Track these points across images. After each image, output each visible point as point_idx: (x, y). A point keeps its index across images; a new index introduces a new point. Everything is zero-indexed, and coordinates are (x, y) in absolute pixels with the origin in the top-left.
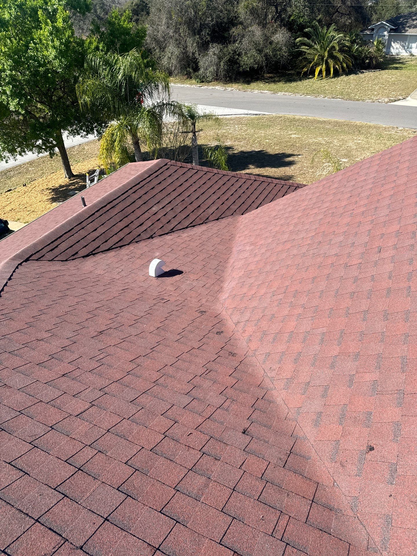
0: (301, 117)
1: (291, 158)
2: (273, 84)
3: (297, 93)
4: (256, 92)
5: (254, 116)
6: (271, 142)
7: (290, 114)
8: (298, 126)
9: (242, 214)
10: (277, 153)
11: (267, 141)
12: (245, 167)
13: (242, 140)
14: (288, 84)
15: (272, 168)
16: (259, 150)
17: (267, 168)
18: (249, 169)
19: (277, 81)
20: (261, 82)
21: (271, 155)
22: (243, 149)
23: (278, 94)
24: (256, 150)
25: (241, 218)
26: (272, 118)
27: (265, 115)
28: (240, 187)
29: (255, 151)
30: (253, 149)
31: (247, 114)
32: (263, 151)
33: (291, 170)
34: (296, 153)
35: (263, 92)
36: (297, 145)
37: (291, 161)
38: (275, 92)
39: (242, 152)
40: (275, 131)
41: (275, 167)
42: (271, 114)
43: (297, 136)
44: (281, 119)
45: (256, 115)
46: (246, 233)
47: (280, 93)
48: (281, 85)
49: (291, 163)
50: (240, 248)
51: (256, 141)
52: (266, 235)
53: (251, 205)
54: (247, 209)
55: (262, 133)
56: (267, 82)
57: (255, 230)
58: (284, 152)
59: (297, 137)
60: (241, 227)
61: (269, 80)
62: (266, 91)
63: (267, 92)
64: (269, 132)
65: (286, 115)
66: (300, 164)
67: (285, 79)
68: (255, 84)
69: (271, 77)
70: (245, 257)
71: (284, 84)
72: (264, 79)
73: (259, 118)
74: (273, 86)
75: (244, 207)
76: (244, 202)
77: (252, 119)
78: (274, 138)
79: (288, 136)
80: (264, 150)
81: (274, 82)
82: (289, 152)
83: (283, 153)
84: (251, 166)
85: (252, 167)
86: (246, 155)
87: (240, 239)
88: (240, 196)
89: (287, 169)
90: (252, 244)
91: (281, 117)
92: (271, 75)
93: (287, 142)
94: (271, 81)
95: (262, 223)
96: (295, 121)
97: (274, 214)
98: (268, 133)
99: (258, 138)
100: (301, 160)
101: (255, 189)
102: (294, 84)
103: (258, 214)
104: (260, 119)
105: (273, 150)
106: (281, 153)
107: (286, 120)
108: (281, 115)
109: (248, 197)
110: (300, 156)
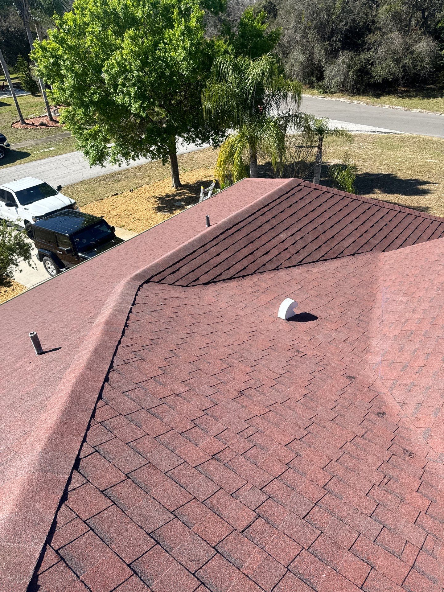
0: (440, 139)
1: (426, 186)
2: (408, 99)
3: (436, 111)
4: (387, 107)
5: (383, 134)
6: (402, 165)
7: (427, 135)
8: (435, 149)
9: (384, 251)
10: (409, 178)
11: (397, 163)
12: (369, 191)
13: (367, 160)
14: (426, 101)
15: (402, 195)
16: (387, 173)
17: (396, 195)
18: (374, 193)
19: (412, 96)
20: (393, 96)
21: (400, 180)
22: (368, 170)
23: (414, 111)
24: (384, 173)
25: (383, 256)
26: (405, 138)
27: (396, 134)
28: (382, 218)
29: (382, 174)
30: (380, 171)
31: (375, 132)
32: (392, 174)
33: (425, 200)
34: (432, 180)
35: (396, 107)
36: (434, 171)
37: (425, 190)
38: (409, 108)
39: (367, 174)
40: (407, 153)
41: (406, 195)
42: (403, 133)
43: (434, 161)
44: (414, 140)
45: (385, 133)
46: (394, 276)
47: (416, 110)
48: (417, 100)
49: (425, 192)
50: (388, 296)
51: (384, 163)
52: (426, 285)
53: (394, 241)
54: (389, 246)
55: (391, 154)
56: (400, 97)
57: (407, 275)
58: (417, 178)
59: (433, 163)
60: (386, 267)
61: (403, 94)
62: (398, 107)
63: (400, 107)
64: (400, 153)
65: (421, 136)
66: (436, 194)
67: (422, 94)
68: (386, 98)
69: (406, 92)
70: (399, 309)
71: (419, 100)
72: (397, 93)
73: (388, 137)
74: (407, 101)
76: (386, 237)
77: (380, 138)
78: (406, 161)
79: (423, 160)
81: (410, 97)
82: (424, 178)
83: (415, 180)
85: (378, 191)
86: (373, 178)
87: (386, 284)
88: (382, 229)
89: (420, 198)
90: (406, 294)
91: (416, 138)
92: (406, 89)
93: (421, 167)
94: (406, 96)
95: (417, 268)
96: (432, 143)
97: (433, 258)
98: (398, 155)
99: (386, 159)
100: (437, 190)
101: (400, 223)
102: (433, 101)
103: (407, 254)
104: (390, 138)
105: (405, 174)
106: (413, 179)
107: (422, 141)
108: (415, 136)
109: (391, 231)
110: (436, 185)
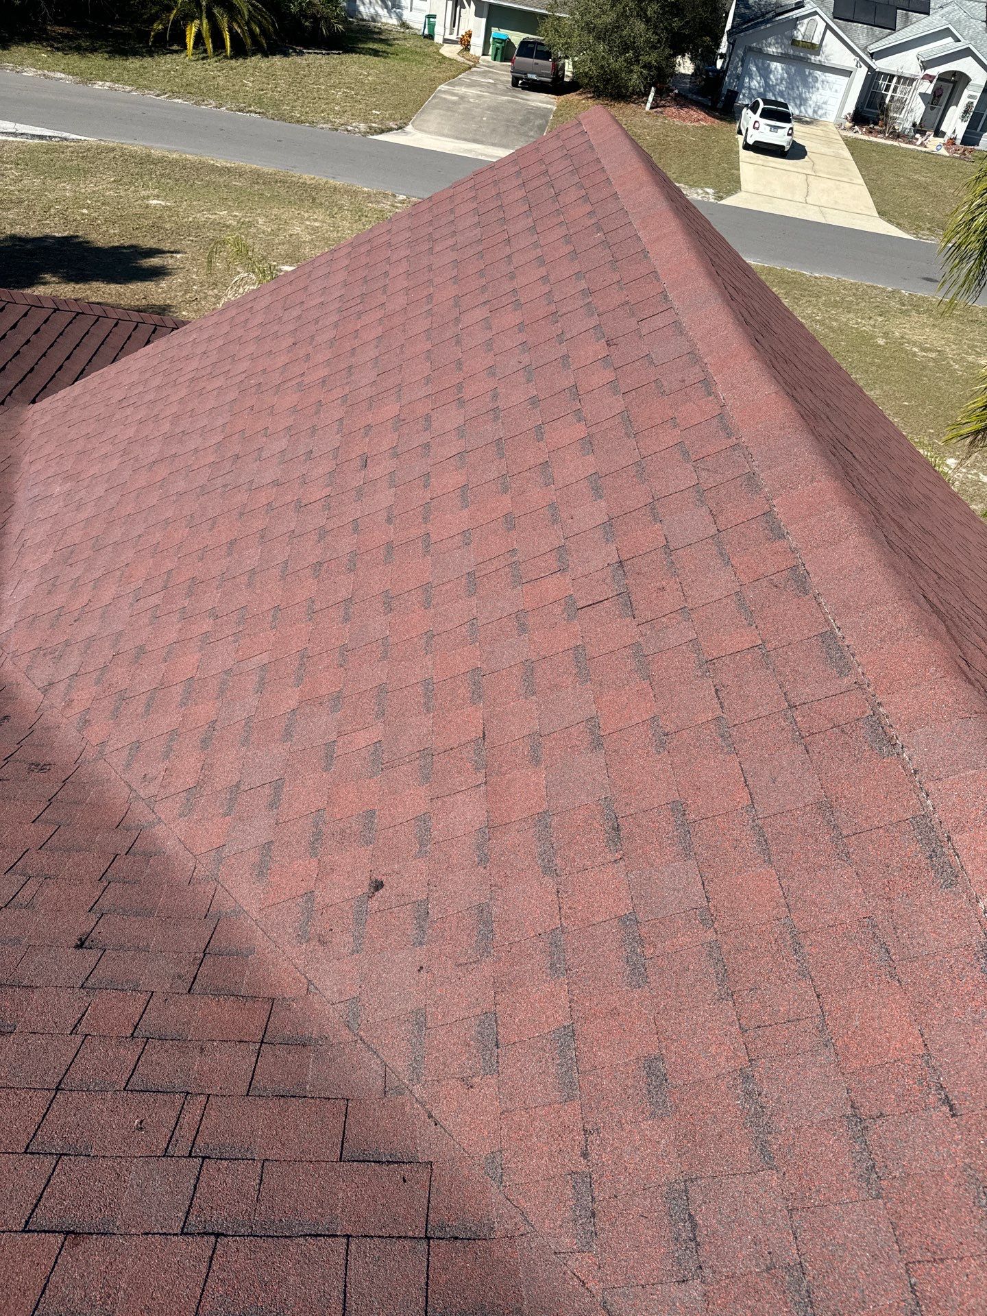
0: (166, 154)
1: (156, 260)
2: (76, 57)
3: (146, 87)
4: (30, 73)
5: (36, 141)
6: (95, 215)
7: (136, 142)
8: (162, 175)
9: (34, 402)
10: (116, 244)
11: (85, 211)
12: (32, 280)
13: (12, 205)
14: (118, 62)
15: (109, 283)
16: (66, 234)
17: (95, 285)
18: (44, 284)
19: (86, 50)
20: (40, 46)
21: (99, 250)
22: (18, 230)
23: (96, 87)
24: (56, 235)
25: (31, 412)
26: (89, 150)
27: (66, 140)
28: (14, 327)
29: (54, 237)
30: (47, 231)
31: (14, 134)
32: (77, 237)
33: (160, 290)
34: (166, 246)
35: (52, 74)
36: (168, 226)
37: (157, 267)
38: (86, 80)
39: (13, 237)
40: (101, 186)
41: (117, 283)
42: (83, 138)
43: (163, 203)
44: (112, 155)
45: (41, 137)
46: (49, 449)
47: (100, 83)
48: (98, 60)
49: (157, 273)
50: (36, 491)
51: (52, 211)
52: (103, 451)
53: (54, 376)
54: (45, 387)
55: (66, 188)
56: (58, 49)
57: (72, 441)
58: (134, 242)
59: (164, 207)
60: (34, 435)
61: (61, 42)
62: (59, 75)
63: (63, 76)
64: (87, 187)
65: (125, 146)
66: (181, 275)
67: (107, 47)
68: (24, 50)
69: (66, 36)
70: (54, 511)
71: (106, 59)
72: (47, 40)
74: (74, 60)
75: (36, 382)
76: (32, 369)
77: (32, 150)
78: (103, 204)
79: (140, 202)
80: (80, 234)
81: (79, 50)
82: (149, 243)
83: (132, 247)
84: (48, 277)
85: (54, 279)
86: (29, 246)
87: (34, 468)
89: (149, 286)
91: (114, 150)
92: (66, 30)
93: (139, 216)
94: (71, 48)
95: (91, 421)
96: (152, 163)
97: (119, 395)
98: (83, 191)
99: (57, 201)
100: (182, 266)
101: (61, 334)
102: (134, 63)
103: (75, 399)
104: (54, 150)
105: (106, 236)
106: (126, 245)
107: (128, 158)
108: (111, 145)
109: (44, 355)
110: (178, 256)
